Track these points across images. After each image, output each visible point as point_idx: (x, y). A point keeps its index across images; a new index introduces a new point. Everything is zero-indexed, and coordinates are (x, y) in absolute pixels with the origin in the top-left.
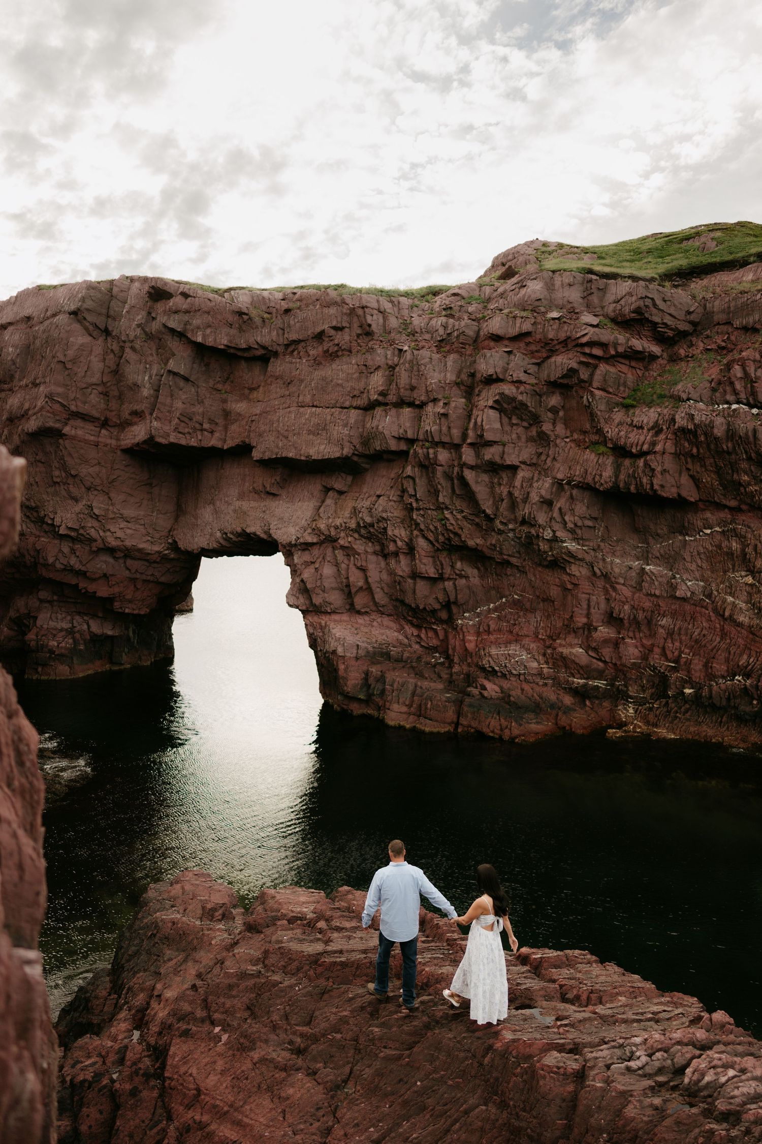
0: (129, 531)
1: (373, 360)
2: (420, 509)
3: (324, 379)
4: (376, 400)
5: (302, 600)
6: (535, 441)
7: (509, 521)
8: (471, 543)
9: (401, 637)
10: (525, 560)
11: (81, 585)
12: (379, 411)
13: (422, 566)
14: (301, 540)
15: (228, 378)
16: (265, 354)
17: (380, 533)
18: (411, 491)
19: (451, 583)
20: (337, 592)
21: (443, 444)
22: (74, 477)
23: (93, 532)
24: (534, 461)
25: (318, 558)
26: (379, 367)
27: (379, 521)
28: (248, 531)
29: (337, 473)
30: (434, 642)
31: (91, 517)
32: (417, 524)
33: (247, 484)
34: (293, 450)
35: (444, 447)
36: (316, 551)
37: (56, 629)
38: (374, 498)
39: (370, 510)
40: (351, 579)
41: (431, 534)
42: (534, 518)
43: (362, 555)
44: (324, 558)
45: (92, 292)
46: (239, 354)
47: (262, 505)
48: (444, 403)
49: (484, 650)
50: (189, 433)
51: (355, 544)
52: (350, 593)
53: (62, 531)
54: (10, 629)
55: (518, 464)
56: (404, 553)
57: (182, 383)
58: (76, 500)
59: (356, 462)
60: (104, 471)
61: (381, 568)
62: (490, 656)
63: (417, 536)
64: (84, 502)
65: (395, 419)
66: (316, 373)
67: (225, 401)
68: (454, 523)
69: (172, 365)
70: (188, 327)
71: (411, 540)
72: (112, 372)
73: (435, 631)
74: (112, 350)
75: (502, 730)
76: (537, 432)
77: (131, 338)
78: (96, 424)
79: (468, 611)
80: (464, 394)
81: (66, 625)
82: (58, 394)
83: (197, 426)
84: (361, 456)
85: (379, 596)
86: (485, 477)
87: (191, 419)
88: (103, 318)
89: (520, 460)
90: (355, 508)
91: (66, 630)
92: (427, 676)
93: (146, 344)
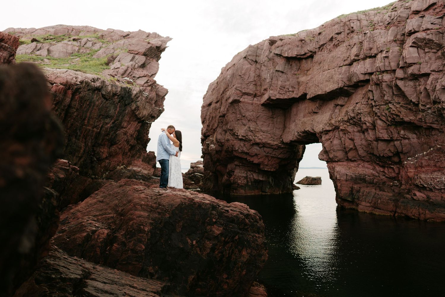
0: (264, 136)
1: (353, 42)
2: (377, 106)
3: (332, 57)
4: (354, 59)
5: (325, 156)
6: (441, 58)
7: (427, 104)
8: (406, 119)
9: (374, 172)
10: (442, 125)
11: (248, 159)
12: (355, 64)
13: (380, 134)
14: (324, 130)
15: (299, 69)
16: (312, 54)
17: (359, 121)
18: (371, 97)
19: (399, 142)
20: (341, 152)
21: (387, 71)
22: (244, 116)
23: (250, 137)
24: (441, 69)
25: (332, 137)
26: (355, 44)
27: (357, 115)
28: (306, 130)
29: (340, 97)
30: (393, 175)
31: (250, 131)
32: (376, 114)
33: (307, 110)
34: (321, 91)
35: (387, 73)
36: (331, 134)
37: (241, 176)
38: (355, 105)
39: (353, 110)
40: (346, 145)
41: (384, 117)
42: (438, 98)
43: (351, 133)
44: (334, 137)
45: (251, 49)
46: (302, 57)
47: (312, 118)
48: (386, 52)
49: (417, 176)
50: (284, 93)
51: (348, 128)
52: (346, 152)
53: (240, 137)
54: (227, 177)
55: (430, 72)
56: (370, 129)
57: (280, 74)
58: (245, 125)
59: (346, 90)
60: (255, 113)
61: (361, 138)
62: (421, 178)
63: (376, 119)
64: (247, 126)
65: (362, 66)
66: (330, 55)
67: (298, 78)
68: (395, 109)
69: (277, 68)
70: (282, 51)
71: (374, 122)
72: (258, 76)
73: (393, 168)
74: (258, 68)
75: (419, 215)
76: (441, 53)
77: (264, 61)
78: (252, 96)
79: (410, 157)
80: (399, 45)
81: (244, 175)
82: (239, 87)
83: (287, 90)
84: (349, 86)
85: (361, 152)
86: (411, 83)
87: (284, 88)
88: (255, 57)
89: (431, 70)
90: (347, 111)
91: (245, 177)
92: (386, 191)
93: (269, 63)
